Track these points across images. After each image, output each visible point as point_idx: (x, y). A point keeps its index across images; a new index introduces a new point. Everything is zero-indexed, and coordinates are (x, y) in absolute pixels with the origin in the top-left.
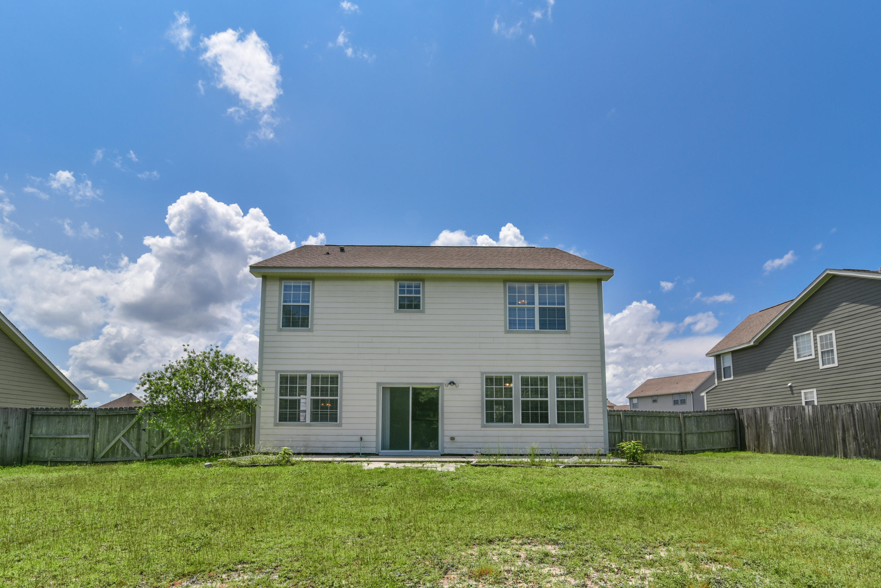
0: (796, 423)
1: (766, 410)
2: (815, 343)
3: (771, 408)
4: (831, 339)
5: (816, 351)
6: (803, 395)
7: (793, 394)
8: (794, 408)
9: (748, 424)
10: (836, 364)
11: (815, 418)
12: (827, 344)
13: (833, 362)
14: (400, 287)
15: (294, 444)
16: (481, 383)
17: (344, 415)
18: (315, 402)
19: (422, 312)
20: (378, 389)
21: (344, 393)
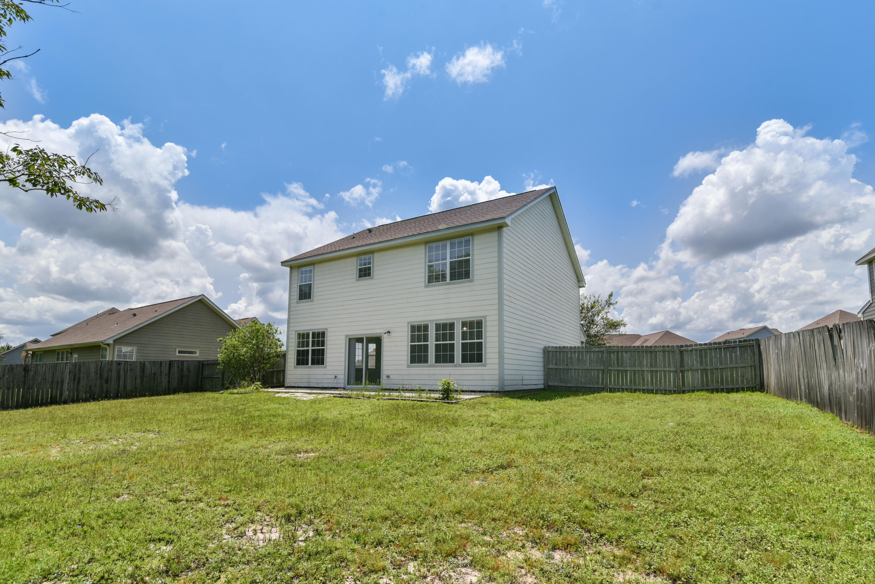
14: (360, 261)
15: (303, 381)
16: (408, 331)
17: (327, 360)
18: (313, 351)
19: (372, 278)
20: (346, 340)
21: (328, 344)
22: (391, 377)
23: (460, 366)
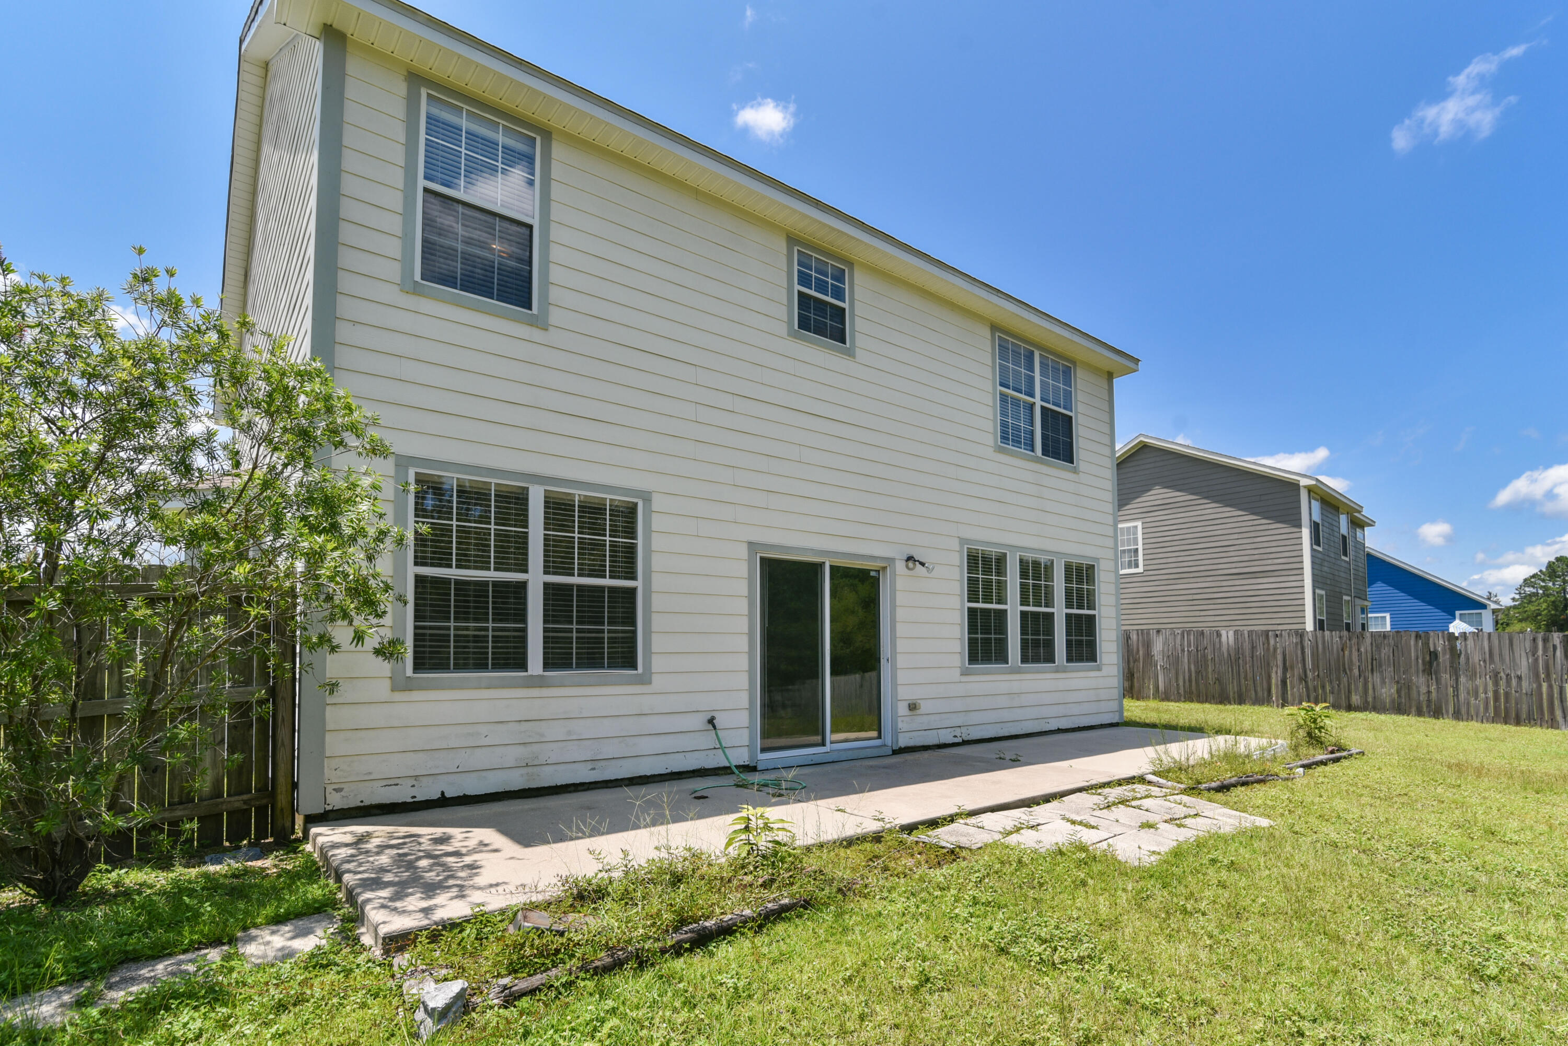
0: (1205, 656)
1: (1148, 634)
3: (1158, 631)
4: (1135, 533)
8: (1202, 633)
10: (1140, 569)
11: (1238, 649)
12: (1129, 540)
13: (1137, 566)
14: (800, 264)
15: (480, 759)
16: (961, 567)
17: (658, 643)
18: (553, 593)
19: (851, 353)
20: (750, 561)
21: (655, 567)
22: (925, 707)
23: (1064, 670)
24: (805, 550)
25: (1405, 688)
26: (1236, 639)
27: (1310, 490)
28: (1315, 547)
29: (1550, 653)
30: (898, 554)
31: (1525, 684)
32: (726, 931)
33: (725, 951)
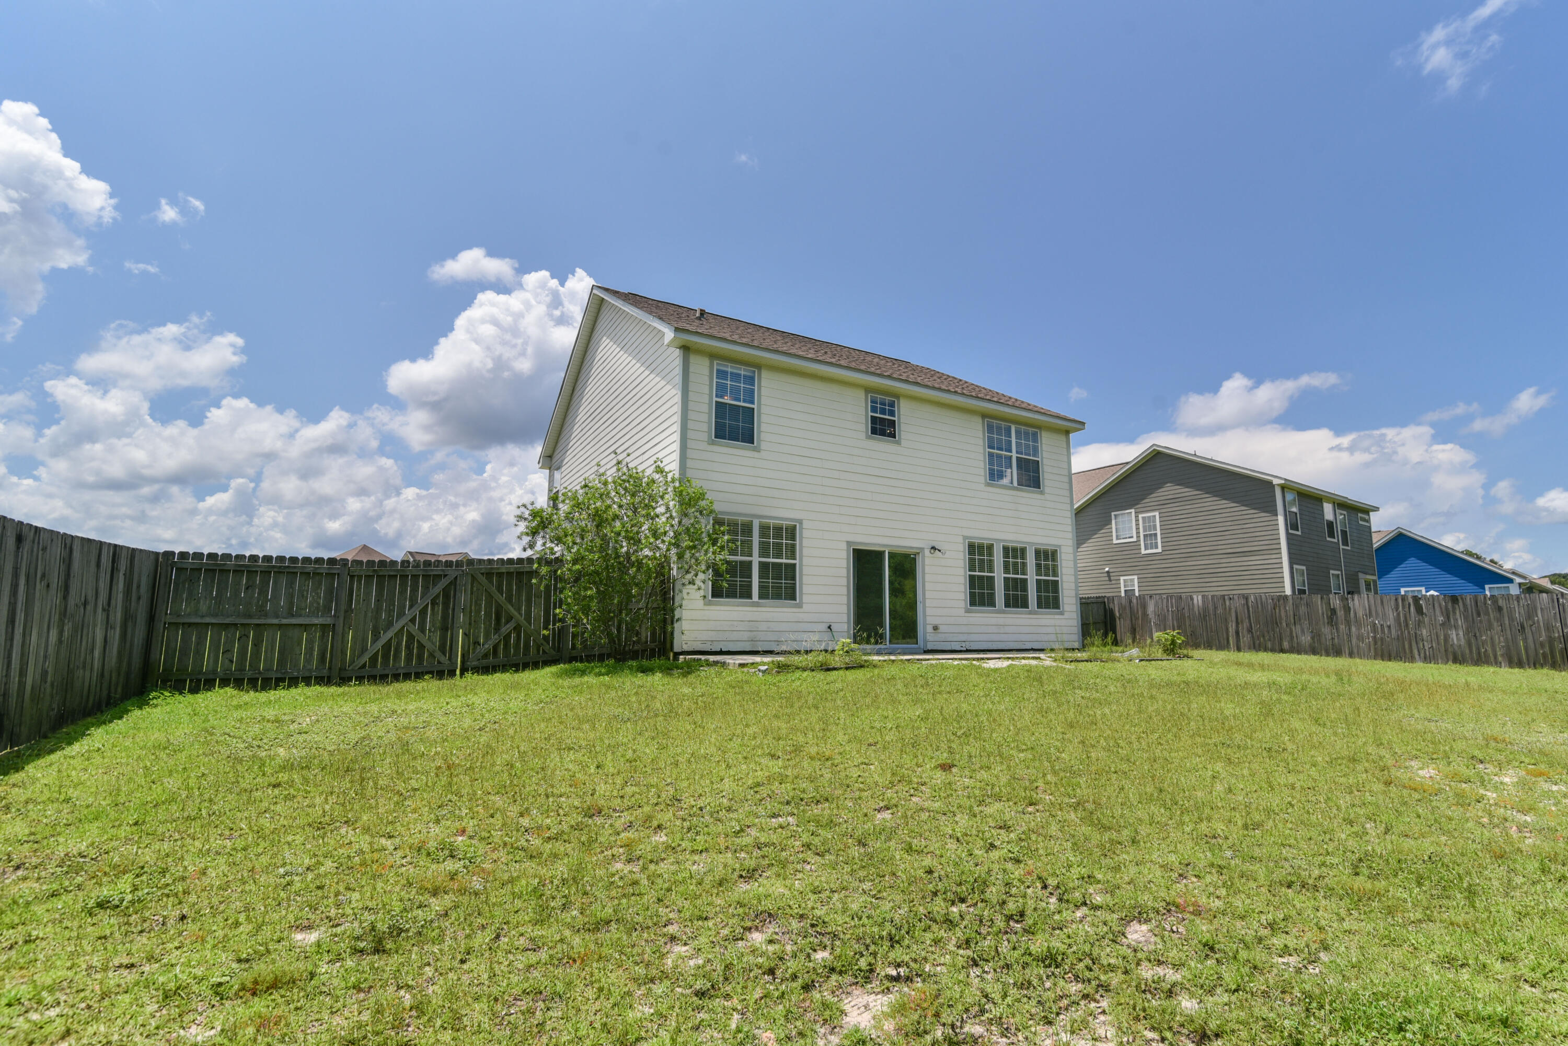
2: (1137, 525)
3: (1151, 596)
4: (1154, 521)
5: (1138, 533)
6: (1122, 582)
7: (1110, 580)
8: (1181, 597)
9: (1120, 615)
10: (1159, 550)
11: (1205, 609)
12: (1150, 526)
13: (1157, 547)
14: (872, 402)
15: (735, 636)
16: (964, 552)
17: (806, 589)
18: (764, 567)
19: (899, 443)
20: (848, 550)
21: (804, 554)
22: (942, 629)
23: (1036, 613)
24: (875, 545)
25: (1316, 636)
26: (1203, 601)
27: (1283, 488)
28: (1291, 531)
29: (1407, 609)
30: (926, 546)
31: (1393, 631)
32: (834, 669)
33: (835, 673)
